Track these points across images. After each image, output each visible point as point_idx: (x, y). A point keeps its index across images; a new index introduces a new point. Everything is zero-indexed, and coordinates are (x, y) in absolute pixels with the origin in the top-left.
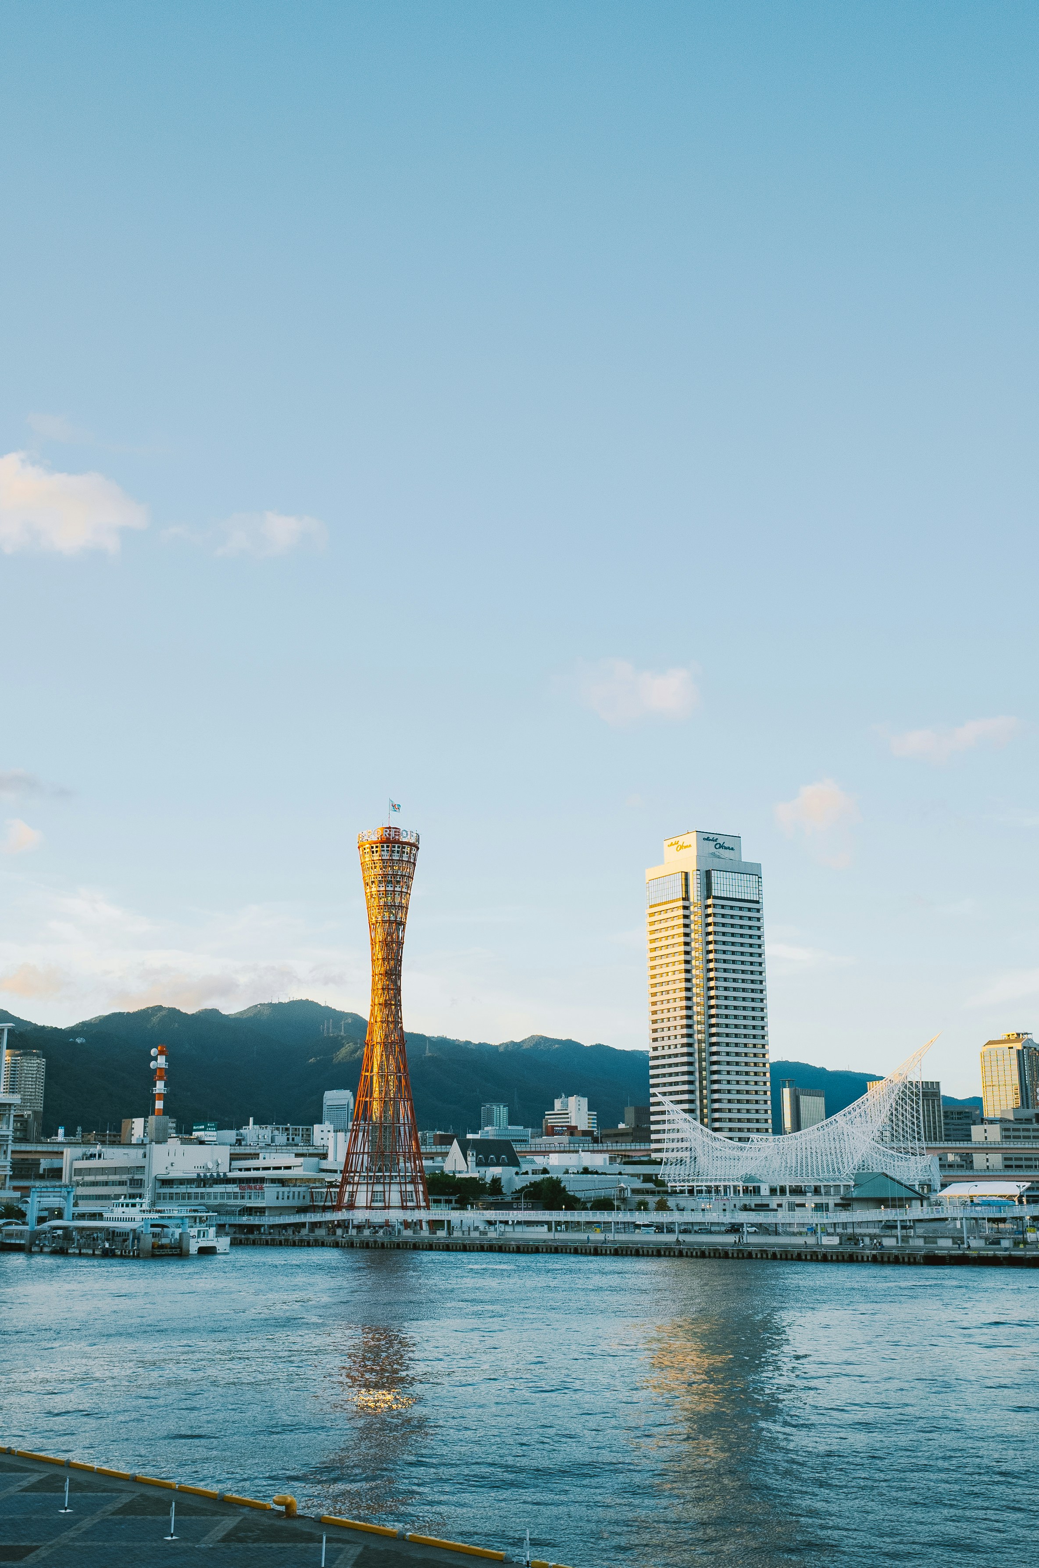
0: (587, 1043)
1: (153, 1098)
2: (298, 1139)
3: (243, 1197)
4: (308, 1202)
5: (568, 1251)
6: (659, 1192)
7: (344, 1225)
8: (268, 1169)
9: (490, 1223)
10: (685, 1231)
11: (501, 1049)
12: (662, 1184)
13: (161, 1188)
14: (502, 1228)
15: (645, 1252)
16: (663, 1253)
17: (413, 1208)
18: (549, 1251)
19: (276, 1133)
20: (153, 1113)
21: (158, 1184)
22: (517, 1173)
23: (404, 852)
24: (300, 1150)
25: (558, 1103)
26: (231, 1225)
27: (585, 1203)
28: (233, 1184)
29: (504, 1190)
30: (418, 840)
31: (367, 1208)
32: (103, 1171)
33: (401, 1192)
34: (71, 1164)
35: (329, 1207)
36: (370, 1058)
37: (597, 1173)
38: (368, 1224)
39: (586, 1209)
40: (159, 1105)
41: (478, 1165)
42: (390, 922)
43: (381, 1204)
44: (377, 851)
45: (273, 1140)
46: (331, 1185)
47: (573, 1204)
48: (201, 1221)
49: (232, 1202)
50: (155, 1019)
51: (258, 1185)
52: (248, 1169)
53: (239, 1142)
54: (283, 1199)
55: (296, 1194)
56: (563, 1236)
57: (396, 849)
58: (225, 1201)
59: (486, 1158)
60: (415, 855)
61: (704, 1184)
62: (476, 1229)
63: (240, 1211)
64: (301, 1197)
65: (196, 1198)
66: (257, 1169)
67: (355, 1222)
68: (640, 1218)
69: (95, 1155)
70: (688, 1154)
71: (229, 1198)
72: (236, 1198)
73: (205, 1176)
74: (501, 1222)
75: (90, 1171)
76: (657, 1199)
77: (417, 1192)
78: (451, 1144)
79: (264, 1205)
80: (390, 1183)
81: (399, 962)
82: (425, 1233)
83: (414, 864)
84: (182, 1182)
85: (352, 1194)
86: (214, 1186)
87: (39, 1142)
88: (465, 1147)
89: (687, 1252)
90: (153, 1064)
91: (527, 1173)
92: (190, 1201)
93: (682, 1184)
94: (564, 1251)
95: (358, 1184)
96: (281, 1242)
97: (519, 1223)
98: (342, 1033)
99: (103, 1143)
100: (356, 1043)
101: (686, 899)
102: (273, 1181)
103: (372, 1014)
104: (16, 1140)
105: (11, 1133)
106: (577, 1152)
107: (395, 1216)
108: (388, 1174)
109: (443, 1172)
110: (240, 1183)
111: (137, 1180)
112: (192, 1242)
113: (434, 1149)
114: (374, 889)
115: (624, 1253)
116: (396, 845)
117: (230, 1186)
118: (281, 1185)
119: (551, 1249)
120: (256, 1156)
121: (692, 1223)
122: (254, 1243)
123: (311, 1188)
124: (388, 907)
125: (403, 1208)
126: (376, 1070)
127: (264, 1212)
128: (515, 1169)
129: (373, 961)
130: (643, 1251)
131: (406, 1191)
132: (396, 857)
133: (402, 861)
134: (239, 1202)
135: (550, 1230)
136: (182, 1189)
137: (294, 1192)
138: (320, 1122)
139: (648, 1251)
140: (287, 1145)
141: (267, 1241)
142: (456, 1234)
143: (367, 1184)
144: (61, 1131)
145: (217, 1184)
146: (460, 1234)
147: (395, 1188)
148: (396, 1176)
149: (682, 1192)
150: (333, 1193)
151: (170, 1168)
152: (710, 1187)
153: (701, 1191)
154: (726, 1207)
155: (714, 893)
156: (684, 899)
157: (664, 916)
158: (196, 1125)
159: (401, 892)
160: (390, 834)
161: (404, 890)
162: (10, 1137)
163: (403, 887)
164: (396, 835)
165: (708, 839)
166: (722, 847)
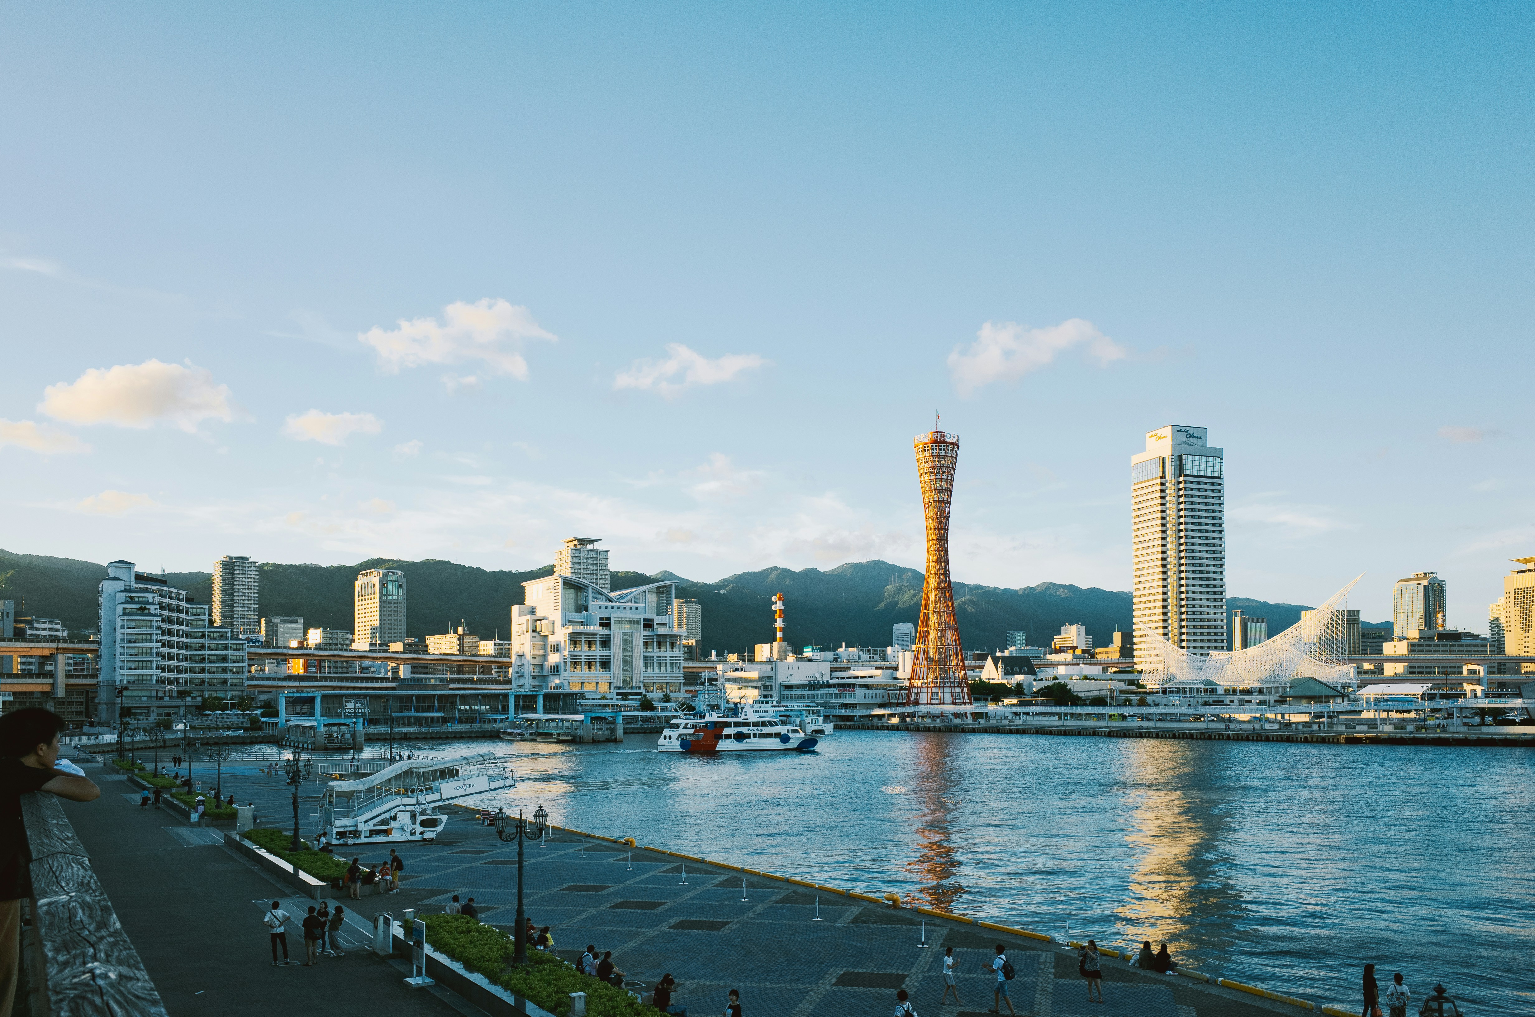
0: (1084, 586)
1: (775, 629)
2: (876, 657)
3: (841, 697)
4: (886, 700)
5: (1074, 733)
6: (1140, 692)
7: (912, 715)
8: (857, 677)
9: (1016, 714)
10: (1160, 720)
11: (1020, 593)
12: (1143, 687)
13: (784, 690)
14: (1025, 717)
17: (960, 704)
19: (861, 653)
20: (776, 640)
21: (782, 688)
22: (1035, 680)
23: (948, 450)
24: (879, 664)
25: (1063, 630)
26: (833, 716)
27: (1085, 700)
28: (834, 687)
29: (1025, 691)
30: (958, 440)
31: (928, 704)
33: (951, 692)
34: (723, 675)
35: (901, 704)
36: (927, 600)
37: (1094, 679)
38: (929, 715)
39: (1086, 704)
40: (780, 634)
41: (1006, 674)
42: (939, 502)
43: (937, 701)
44: (928, 450)
45: (859, 658)
46: (902, 688)
47: (1076, 700)
48: (813, 713)
49: (833, 700)
50: (773, 576)
51: (851, 689)
52: (843, 678)
53: (836, 660)
54: (868, 698)
55: (877, 694)
56: (1070, 723)
57: (942, 447)
58: (829, 700)
59: (1012, 670)
60: (957, 452)
61: (1174, 686)
62: (1006, 718)
63: (839, 706)
64: (882, 697)
65: (809, 697)
66: (850, 678)
67: (920, 714)
68: (1127, 710)
69: (738, 669)
70: (1162, 665)
71: (831, 697)
72: (836, 697)
73: (814, 682)
74: (1024, 713)
75: (735, 680)
76: (1139, 697)
77: (963, 693)
78: (986, 660)
79: (855, 702)
80: (941, 687)
81: (946, 530)
82: (970, 720)
83: (956, 458)
84: (798, 687)
85: (917, 695)
86: (821, 689)
87: (700, 660)
88: (996, 661)
89: (1162, 735)
90: (773, 607)
91: (1042, 679)
92: (805, 699)
93: (1157, 686)
94: (1071, 733)
95: (920, 687)
97: (1037, 714)
98: (905, 583)
99: (743, 661)
100: (917, 590)
101: (1163, 477)
102: (861, 686)
103: (928, 569)
104: (686, 660)
105: (681, 655)
106: (1079, 664)
107: (948, 709)
108: (941, 681)
109: (980, 679)
110: (838, 687)
111: (769, 685)
112: (808, 726)
113: (974, 663)
114: (927, 478)
115: (1115, 735)
116: (942, 445)
117: (831, 689)
118: (866, 688)
119: (1061, 732)
120: (848, 669)
121: (1166, 714)
122: (850, 728)
123: (887, 690)
124: (937, 490)
125: (954, 704)
126: (931, 608)
127: (856, 707)
128: (1033, 677)
129: (927, 530)
131: (954, 692)
132: (942, 454)
133: (947, 456)
134: (838, 700)
135: (1060, 719)
136: (799, 692)
137: (875, 693)
138: (892, 646)
140: (870, 661)
141: (858, 726)
142: (991, 722)
144: (714, 653)
145: (823, 688)
146: (995, 722)
147: (948, 690)
149: (1157, 692)
150: (903, 694)
151: (790, 677)
152: (1179, 688)
153: (1171, 692)
154: (1191, 703)
155: (1185, 472)
156: (1161, 478)
157: (1145, 491)
158: (805, 649)
159: (947, 479)
160: (938, 436)
161: (949, 478)
162: (682, 658)
163: (948, 476)
164: (942, 437)
165: (1181, 431)
166: (1191, 436)
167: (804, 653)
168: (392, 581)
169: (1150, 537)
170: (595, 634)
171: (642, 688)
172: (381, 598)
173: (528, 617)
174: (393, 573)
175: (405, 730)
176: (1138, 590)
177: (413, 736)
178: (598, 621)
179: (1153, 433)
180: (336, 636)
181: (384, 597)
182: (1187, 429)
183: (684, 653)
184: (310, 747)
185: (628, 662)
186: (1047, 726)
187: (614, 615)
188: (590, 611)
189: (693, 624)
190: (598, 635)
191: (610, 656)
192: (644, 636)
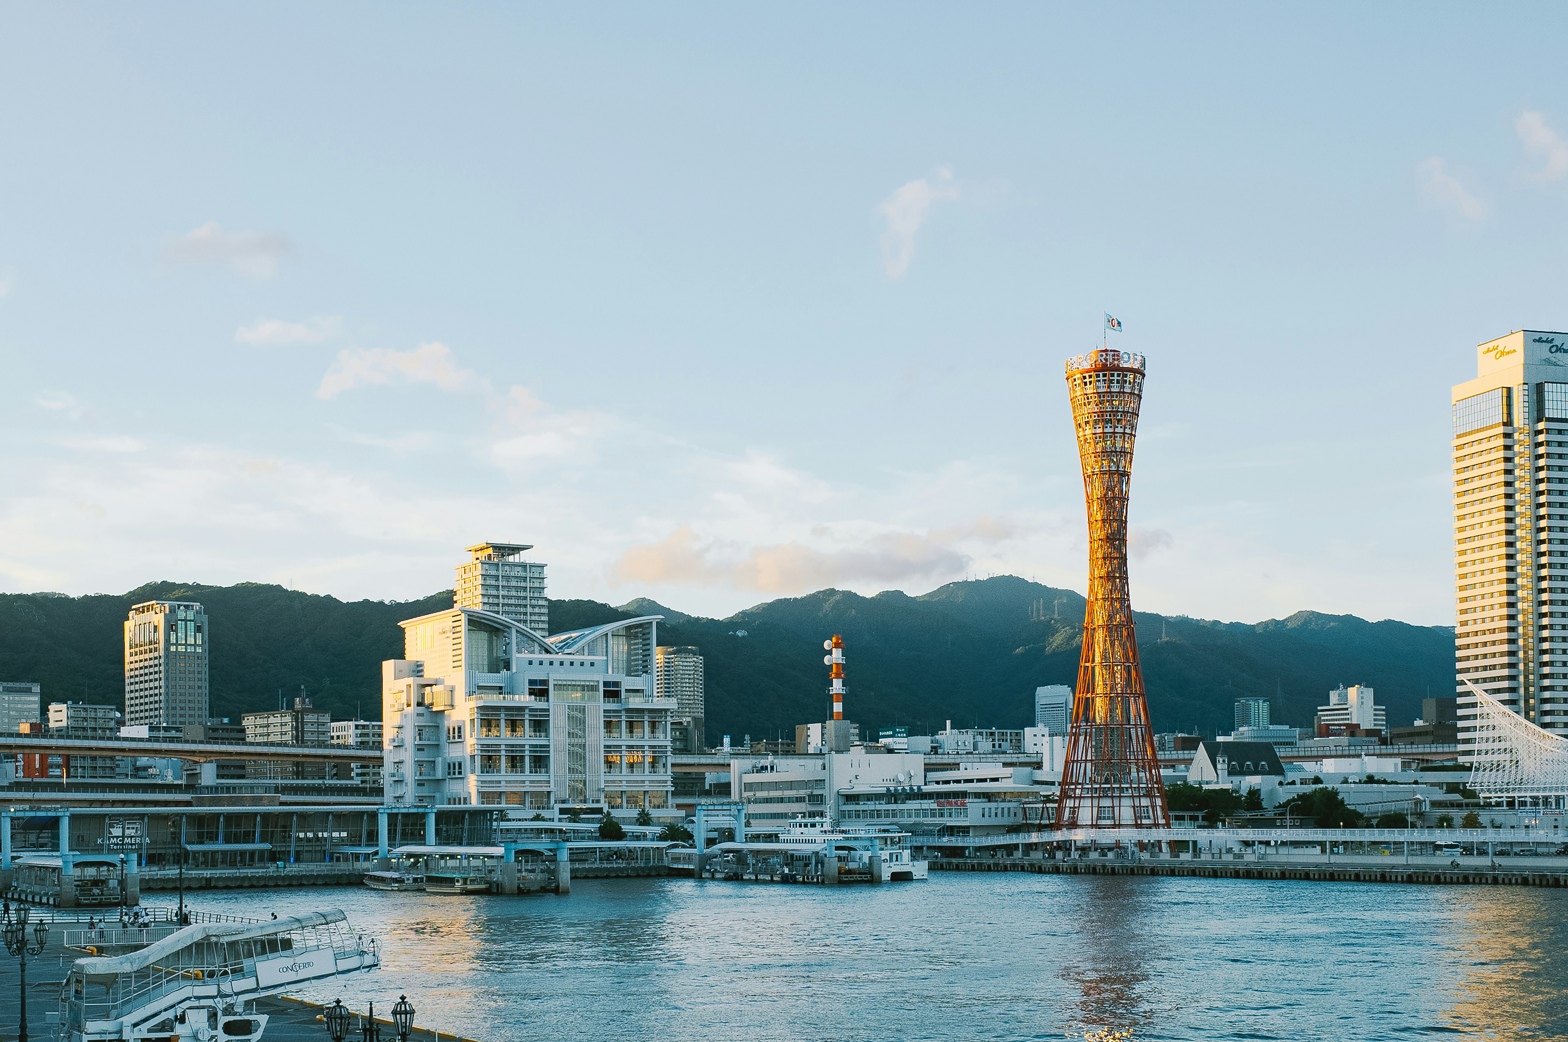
0: (1373, 618)
1: (830, 699)
2: (1006, 745)
3: (942, 815)
4: (1020, 820)
5: (1347, 877)
6: (1467, 805)
7: (1065, 846)
8: (971, 781)
9: (1247, 844)
10: (1502, 853)
11: (1260, 631)
12: (1473, 794)
13: (845, 804)
14: (1262, 849)
15: (1448, 880)
16: (1471, 880)
17: (1149, 827)
18: (1322, 877)
19: (979, 738)
20: (831, 717)
21: (841, 800)
22: (1281, 783)
23: (1126, 381)
24: (1008, 759)
25: (1334, 697)
26: (929, 848)
27: (1369, 819)
28: (929, 799)
29: (1264, 804)
30: (1143, 364)
31: (1092, 826)
32: (776, 785)
33: (1134, 807)
34: (740, 778)
35: (1046, 826)
36: (1091, 646)
37: (1385, 782)
38: (1094, 846)
39: (1371, 826)
40: (838, 707)
41: (1230, 773)
42: (1111, 473)
43: (1109, 822)
44: (1090, 382)
45: (975, 747)
46: (1048, 799)
47: (1353, 820)
48: (893, 843)
49: (929, 820)
50: (827, 606)
51: (960, 801)
52: (948, 782)
53: (935, 750)
54: (990, 816)
55: (1006, 811)
56: (1342, 859)
57: (1116, 378)
58: (921, 819)
59: (1241, 766)
60: (1140, 385)
61: (1529, 794)
62: (1229, 851)
63: (939, 831)
64: (1012, 814)
65: (887, 816)
66: (958, 782)
67: (1079, 844)
68: (1442, 837)
69: (767, 767)
70: (1508, 757)
71: (925, 816)
72: (933, 815)
73: (896, 790)
74: (1260, 842)
75: (761, 786)
76: (1465, 813)
77: (1154, 807)
78: (1196, 748)
79: (967, 824)
80: (1120, 797)
81: (1123, 524)
82: (1165, 855)
83: (1140, 397)
84: (869, 797)
85: (1074, 810)
86: (907, 801)
87: (702, 754)
88: (1213, 752)
89: (1503, 879)
90: (827, 660)
91: (1293, 783)
92: (879, 819)
93: (1499, 794)
94: (1342, 877)
95: (1080, 798)
96: (989, 866)
97: (1283, 843)
98: (1056, 616)
99: (775, 753)
100: (1074, 628)
101: (1508, 423)
102: (977, 795)
103: (1091, 590)
104: (676, 752)
105: (669, 743)
106: (1359, 756)
107: (1128, 836)
108: (1118, 786)
109: (1185, 781)
110: (937, 798)
111: (817, 795)
112: (884, 866)
113: (1174, 755)
114: (1089, 431)
115: (1420, 879)
116: (1116, 373)
117: (926, 801)
118: (986, 800)
119: (1325, 875)
120: (955, 766)
121: (1511, 843)
122: (958, 868)
123: (1023, 804)
124: (1106, 453)
125: (1138, 826)
126: (1098, 659)
127: (968, 833)
128: (1279, 778)
129: (1090, 523)
130: (1445, 878)
131: (1140, 806)
132: (1115, 388)
133: (1124, 393)
134: (938, 820)
135: (1323, 851)
136: (871, 806)
137: (1003, 809)
138: (1033, 725)
139: (1452, 878)
140: (993, 753)
141: (973, 866)
142: (1203, 857)
143: (1092, 797)
144: (727, 741)
145: (910, 799)
146: (1209, 858)
147: (1126, 802)
148: (1127, 788)
149: (1498, 804)
150: (1050, 810)
151: (854, 780)
152: (1537, 798)
153: (1523, 804)
154: (1559, 823)
155: (1548, 414)
156: (1505, 424)
157: (1477, 448)
158: (882, 731)
159: (1124, 433)
160: (1106, 360)
161: (1128, 431)
162: (669, 748)
163: (1125, 428)
164: (1114, 359)
165: (1540, 340)
166: (1559, 349)
167: (880, 740)
168: (186, 620)
169: (1486, 529)
170: (522, 709)
171: (602, 799)
172: (167, 649)
173: (410, 680)
174: (186, 607)
175: (207, 873)
176: (1464, 623)
177: (220, 884)
178: (527, 687)
179: (1491, 345)
180: (93, 715)
181: (173, 649)
182: (1551, 336)
183: (674, 740)
184: (51, 902)
185: (578, 756)
186: (1300, 864)
187: (555, 676)
188: (514, 670)
189: (690, 687)
190: (527, 711)
191: (548, 746)
192: (605, 711)
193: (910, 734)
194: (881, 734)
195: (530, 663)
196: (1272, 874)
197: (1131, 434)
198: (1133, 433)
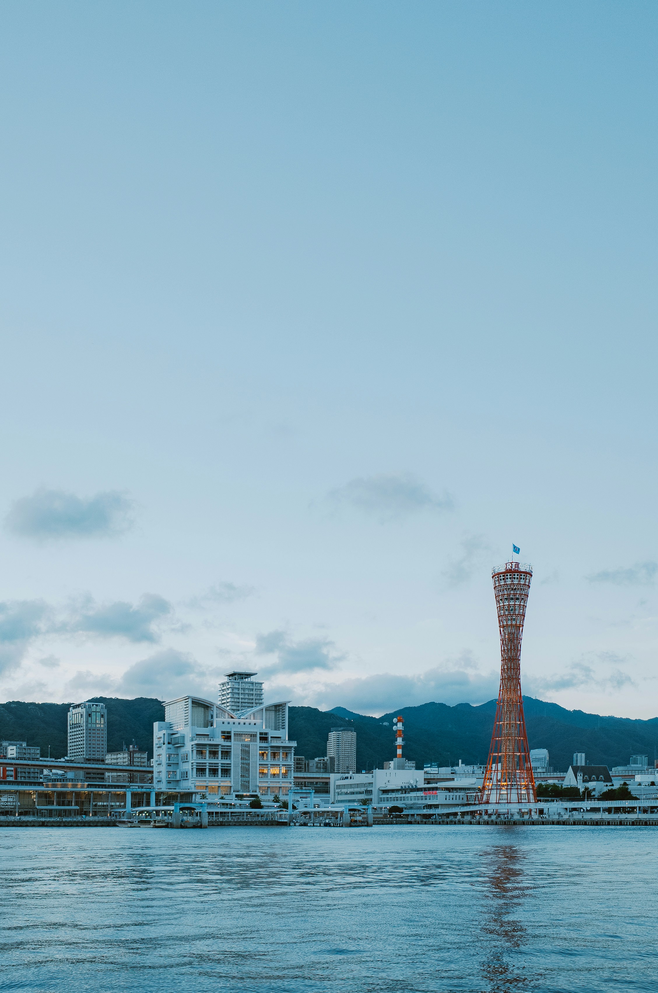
1: (396, 748)
3: (426, 799)
4: (463, 801)
5: (604, 824)
9: (565, 809)
14: (572, 812)
15: (651, 823)
18: (592, 824)
20: (395, 757)
21: (381, 793)
26: (417, 815)
28: (421, 791)
30: (531, 571)
31: (496, 803)
32: (351, 786)
33: (518, 794)
34: (335, 782)
35: (476, 804)
38: (496, 813)
40: (399, 751)
41: (584, 781)
42: (512, 626)
44: (503, 579)
45: (473, 773)
46: (479, 791)
49: (420, 802)
51: (434, 792)
54: (449, 799)
55: (458, 797)
57: (516, 576)
58: (416, 801)
59: (590, 778)
60: (529, 581)
62: (557, 812)
63: (424, 807)
64: (461, 798)
65: (401, 800)
69: (348, 777)
72: (422, 799)
73: (405, 787)
75: (344, 786)
78: (568, 770)
79: (437, 803)
80: (511, 789)
81: (518, 651)
83: (528, 587)
84: (393, 791)
85: (488, 795)
86: (411, 793)
88: (576, 771)
90: (395, 728)
92: (398, 802)
94: (602, 824)
95: (491, 789)
105: (293, 764)
108: (510, 783)
110: (425, 791)
111: (369, 791)
114: (502, 604)
116: (516, 574)
117: (419, 792)
118: (448, 791)
123: (467, 793)
127: (438, 807)
129: (502, 651)
130: (650, 823)
131: (521, 794)
132: (517, 582)
133: (520, 584)
134: (423, 801)
136: (393, 795)
137: (456, 796)
139: (652, 823)
143: (497, 789)
145: (412, 792)
147: (514, 791)
148: (515, 785)
151: (387, 783)
158: (426, 765)
159: (520, 605)
160: (511, 567)
161: (522, 604)
162: (293, 766)
163: (521, 602)
164: (515, 567)
167: (424, 769)
170: (217, 746)
171: (256, 791)
172: (87, 726)
173: (166, 732)
178: (221, 734)
181: (90, 726)
185: (246, 770)
187: (234, 730)
188: (215, 727)
189: (349, 748)
190: (220, 747)
191: (230, 764)
192: (260, 747)
193: (440, 766)
194: (425, 766)
195: (223, 723)
196: (569, 823)
197: (524, 605)
198: (525, 605)
